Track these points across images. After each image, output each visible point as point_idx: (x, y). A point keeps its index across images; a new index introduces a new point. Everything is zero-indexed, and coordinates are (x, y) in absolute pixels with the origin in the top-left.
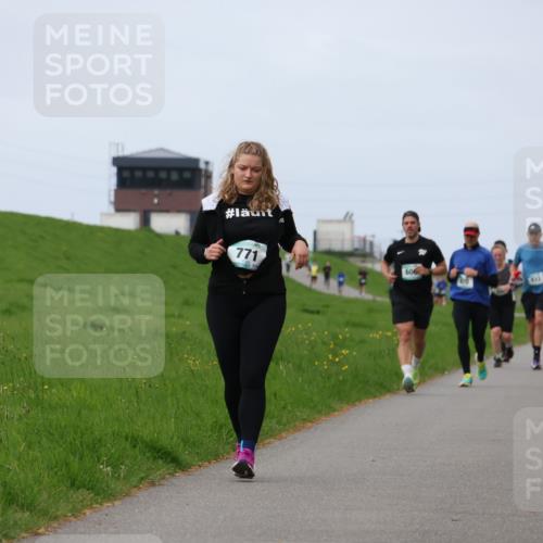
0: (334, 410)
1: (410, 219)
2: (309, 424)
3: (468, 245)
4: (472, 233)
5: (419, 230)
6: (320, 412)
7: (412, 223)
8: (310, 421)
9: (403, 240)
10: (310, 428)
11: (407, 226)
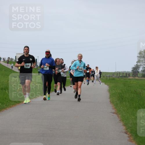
1: (26, 48)
3: (47, 57)
10: (14, 107)
11: (25, 51)
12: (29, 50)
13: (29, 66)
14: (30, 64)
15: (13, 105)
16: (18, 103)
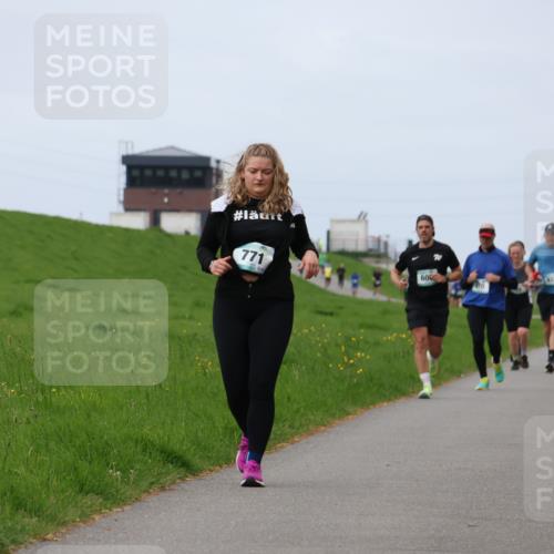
0: (348, 414)
1: (424, 222)
2: (323, 428)
3: (484, 247)
4: (487, 234)
5: (433, 234)
6: (333, 416)
7: (427, 227)
9: (418, 244)
11: (420, 231)
12: (433, 229)
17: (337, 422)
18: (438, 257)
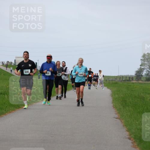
0: (20, 108)
1: (26, 53)
2: (13, 111)
4: (49, 58)
7: (26, 55)
8: (14, 110)
10: (14, 112)
11: (24, 56)
12: (29, 56)
13: (28, 72)
14: (29, 71)
15: (12, 110)
16: (18, 109)
17: (17, 109)
18: (30, 65)
